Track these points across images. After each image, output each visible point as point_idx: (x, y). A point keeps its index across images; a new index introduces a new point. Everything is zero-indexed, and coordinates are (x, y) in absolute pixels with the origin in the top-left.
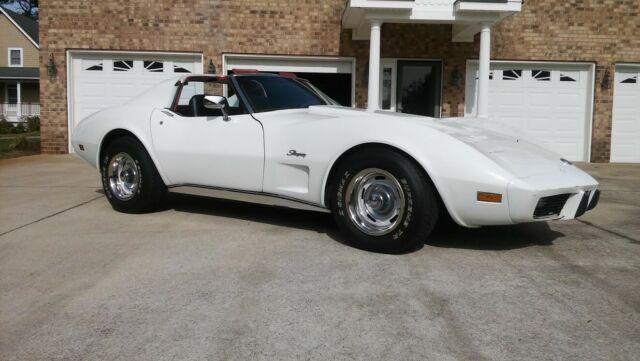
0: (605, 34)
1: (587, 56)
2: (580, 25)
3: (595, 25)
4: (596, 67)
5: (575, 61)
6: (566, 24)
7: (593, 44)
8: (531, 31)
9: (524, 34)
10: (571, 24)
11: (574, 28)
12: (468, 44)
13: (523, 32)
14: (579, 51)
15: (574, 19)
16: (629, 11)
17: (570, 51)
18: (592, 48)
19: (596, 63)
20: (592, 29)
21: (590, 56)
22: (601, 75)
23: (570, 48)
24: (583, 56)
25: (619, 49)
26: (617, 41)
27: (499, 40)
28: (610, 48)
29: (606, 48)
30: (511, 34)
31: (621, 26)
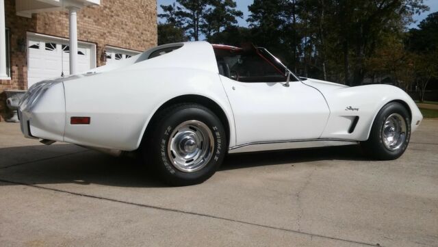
0: (100, 26)
1: (93, 39)
2: (89, 17)
3: (96, 19)
4: (97, 47)
5: (87, 42)
6: (82, 15)
7: (95, 31)
8: (65, 16)
9: (61, 18)
10: (85, 16)
11: (86, 19)
12: (27, 19)
13: (60, 16)
14: (89, 35)
15: (85, 13)
16: (110, 13)
17: (85, 34)
18: (95, 34)
19: (96, 44)
20: (95, 21)
21: (94, 39)
22: (100, 52)
23: (85, 32)
24: (91, 38)
25: (107, 36)
26: (106, 31)
27: (47, 20)
28: (103, 35)
29: (101, 35)
30: (53, 17)
31: (107, 22)
